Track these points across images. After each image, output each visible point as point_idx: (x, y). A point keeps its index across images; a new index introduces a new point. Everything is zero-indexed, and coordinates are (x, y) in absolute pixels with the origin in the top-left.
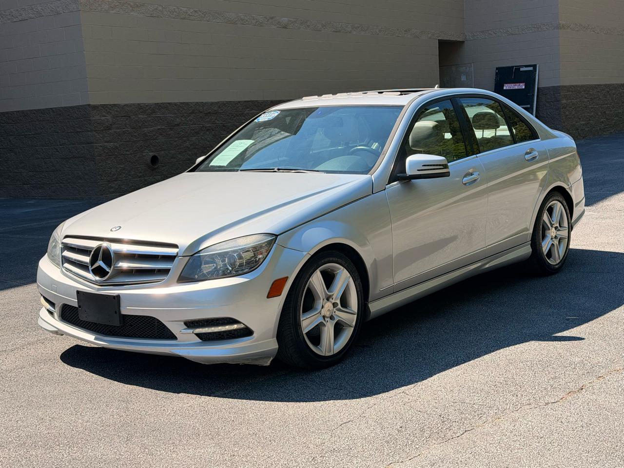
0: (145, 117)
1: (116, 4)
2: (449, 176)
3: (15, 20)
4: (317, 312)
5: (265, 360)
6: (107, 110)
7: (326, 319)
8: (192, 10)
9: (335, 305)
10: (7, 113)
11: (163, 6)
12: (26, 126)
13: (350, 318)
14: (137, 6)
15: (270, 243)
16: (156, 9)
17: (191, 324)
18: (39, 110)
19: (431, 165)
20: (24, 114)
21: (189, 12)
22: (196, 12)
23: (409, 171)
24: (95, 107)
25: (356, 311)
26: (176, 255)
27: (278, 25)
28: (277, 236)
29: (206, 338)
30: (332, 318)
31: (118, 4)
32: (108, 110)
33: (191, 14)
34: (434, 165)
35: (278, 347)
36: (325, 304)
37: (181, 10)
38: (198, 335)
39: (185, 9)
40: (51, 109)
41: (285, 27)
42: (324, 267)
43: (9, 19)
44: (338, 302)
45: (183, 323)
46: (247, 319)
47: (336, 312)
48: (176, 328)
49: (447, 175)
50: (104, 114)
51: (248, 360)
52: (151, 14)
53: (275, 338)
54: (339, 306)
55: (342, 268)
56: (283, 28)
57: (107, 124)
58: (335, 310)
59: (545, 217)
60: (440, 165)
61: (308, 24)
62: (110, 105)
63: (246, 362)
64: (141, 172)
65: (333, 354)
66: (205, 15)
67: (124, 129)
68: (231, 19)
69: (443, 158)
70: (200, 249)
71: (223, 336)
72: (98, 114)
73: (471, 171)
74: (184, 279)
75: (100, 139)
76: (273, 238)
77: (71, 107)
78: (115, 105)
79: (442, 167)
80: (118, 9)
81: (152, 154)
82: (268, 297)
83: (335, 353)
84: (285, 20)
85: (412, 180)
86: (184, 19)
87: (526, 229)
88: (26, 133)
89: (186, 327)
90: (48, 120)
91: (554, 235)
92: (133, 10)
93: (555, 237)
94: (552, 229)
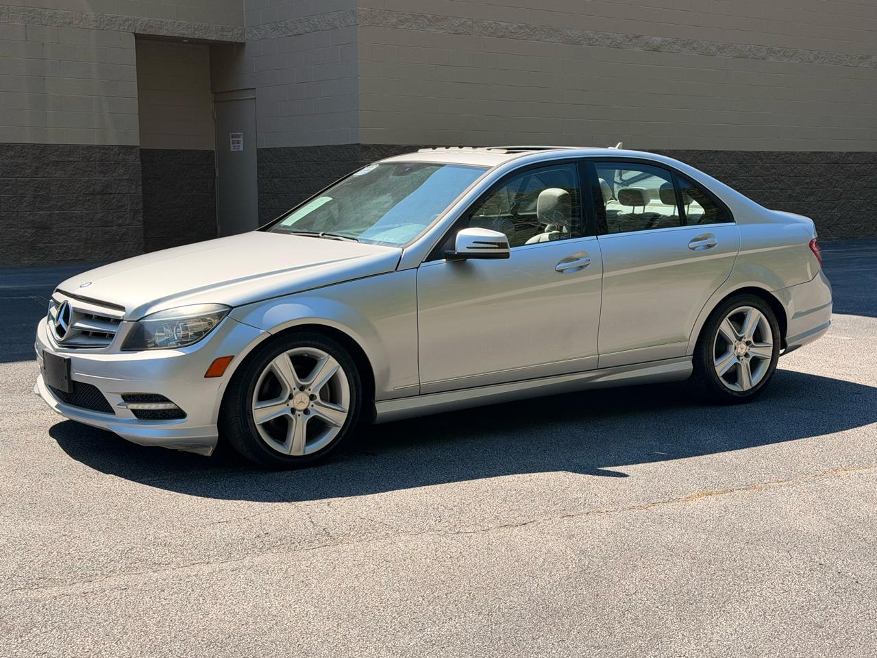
1: (408, 17)
2: (508, 258)
3: (290, 34)
4: (283, 401)
5: (206, 449)
6: (381, 152)
7: (297, 413)
8: (515, 26)
9: (312, 397)
10: (275, 149)
11: (474, 20)
12: (292, 167)
13: (337, 416)
14: (437, 19)
15: (220, 316)
16: (463, 24)
17: (129, 398)
18: (307, 148)
19: (483, 243)
20: (292, 152)
21: (511, 29)
22: (521, 28)
23: (460, 248)
24: (366, 148)
25: (347, 408)
26: (121, 318)
27: (645, 47)
28: (232, 308)
29: (141, 415)
30: (306, 412)
31: (410, 16)
32: (384, 152)
33: (513, 31)
34: (487, 243)
35: (217, 435)
36: (297, 393)
37: (499, 25)
38: (134, 411)
39: (506, 24)
40: (319, 147)
41: (656, 50)
42: (295, 352)
43: (284, 33)
44: (317, 394)
45: (120, 396)
46: (179, 400)
47: (314, 405)
48: (114, 400)
49: (506, 256)
51: (181, 445)
52: (456, 31)
53: (216, 425)
54: (318, 399)
55: (327, 355)
56: (654, 50)
58: (312, 403)
59: (726, 327)
60: (495, 243)
61: (695, 46)
62: (387, 146)
63: (184, 449)
65: (302, 454)
66: (534, 32)
68: (572, 37)
69: (502, 235)
70: (146, 314)
71: (157, 415)
72: (370, 156)
73: (576, 256)
74: (128, 347)
76: (227, 311)
77: (339, 146)
79: (497, 246)
82: (205, 377)
83: (306, 454)
84: (658, 40)
85: (468, 260)
86: (502, 36)
87: (682, 339)
88: (291, 176)
89: (123, 401)
90: (315, 161)
91: (743, 352)
92: (430, 25)
93: (746, 355)
94: (738, 344)
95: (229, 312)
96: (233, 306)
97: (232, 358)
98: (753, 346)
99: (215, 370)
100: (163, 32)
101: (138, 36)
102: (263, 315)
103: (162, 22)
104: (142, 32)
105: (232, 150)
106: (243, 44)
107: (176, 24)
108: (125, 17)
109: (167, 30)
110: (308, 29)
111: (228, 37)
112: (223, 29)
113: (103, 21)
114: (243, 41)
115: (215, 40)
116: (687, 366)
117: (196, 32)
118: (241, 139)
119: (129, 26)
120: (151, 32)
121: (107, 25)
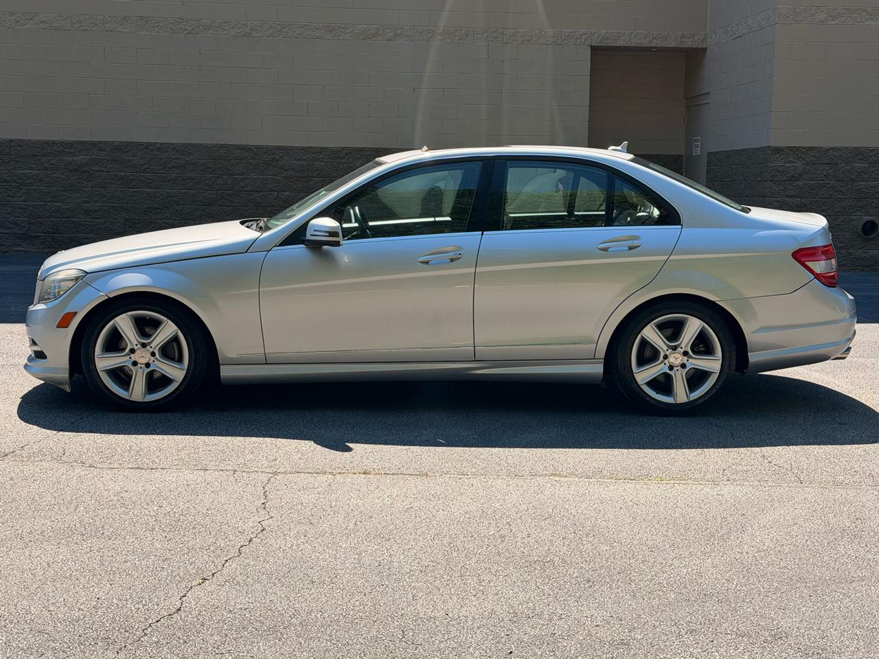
0: (865, 167)
1: (841, 12)
3: (734, 37)
4: (124, 354)
6: (797, 154)
7: (138, 365)
9: (152, 354)
10: (717, 152)
13: (176, 373)
15: (77, 279)
23: (308, 235)
24: (778, 150)
25: (186, 367)
30: (147, 365)
31: (845, 11)
32: (800, 154)
35: (69, 375)
36: (138, 349)
42: (136, 314)
43: (731, 36)
44: (157, 351)
47: (155, 361)
50: (791, 159)
53: (67, 367)
54: (158, 356)
55: (166, 319)
57: (793, 173)
58: (153, 359)
59: (650, 334)
64: (842, 242)
65: (141, 401)
67: (823, 180)
70: (47, 275)
72: (782, 159)
75: (779, 193)
76: (83, 276)
78: (812, 148)
79: (328, 235)
80: (843, 19)
81: (867, 218)
82: (58, 327)
83: (145, 401)
87: (585, 341)
91: (678, 362)
92: (871, 19)
93: (683, 366)
94: (671, 354)
95: (85, 276)
96: (88, 272)
97: (75, 313)
98: (691, 357)
99: (64, 323)
100: (620, 43)
101: (593, 49)
102: (107, 282)
103: (619, 33)
104: (598, 45)
105: (694, 154)
106: (705, 50)
107: (634, 34)
108: (582, 31)
109: (624, 40)
110: (745, 31)
111: (688, 44)
112: (683, 36)
113: (561, 36)
114: (704, 46)
115: (674, 47)
116: (598, 369)
117: (654, 41)
118: (699, 143)
119: (586, 40)
120: (608, 43)
121: (564, 39)
